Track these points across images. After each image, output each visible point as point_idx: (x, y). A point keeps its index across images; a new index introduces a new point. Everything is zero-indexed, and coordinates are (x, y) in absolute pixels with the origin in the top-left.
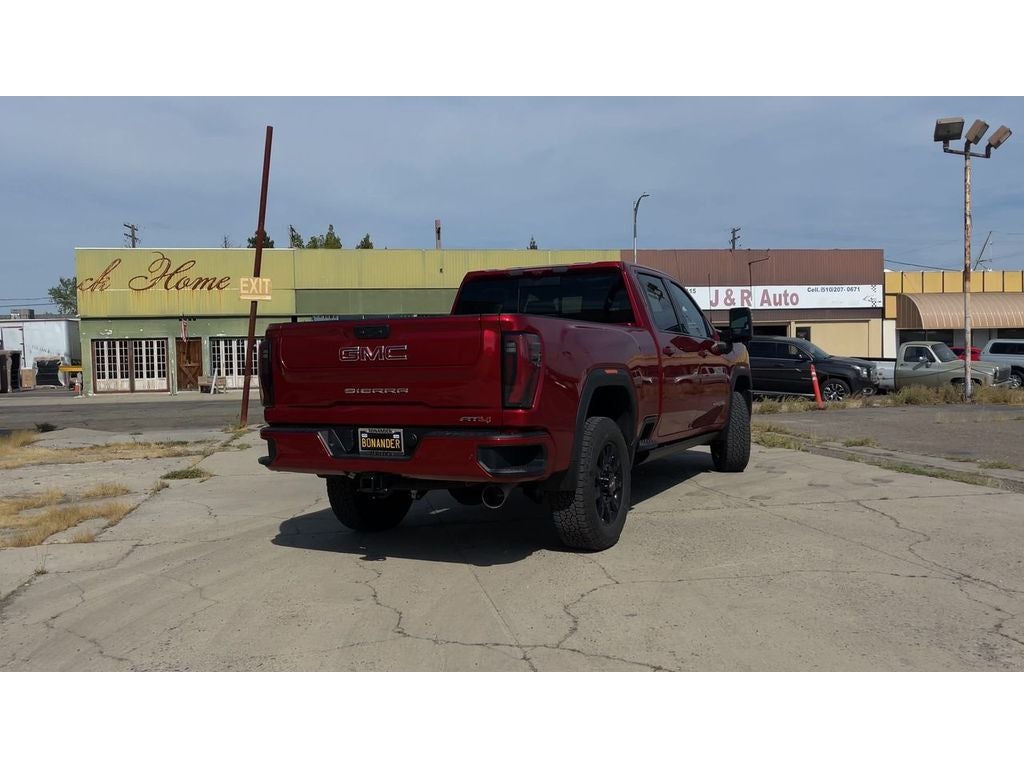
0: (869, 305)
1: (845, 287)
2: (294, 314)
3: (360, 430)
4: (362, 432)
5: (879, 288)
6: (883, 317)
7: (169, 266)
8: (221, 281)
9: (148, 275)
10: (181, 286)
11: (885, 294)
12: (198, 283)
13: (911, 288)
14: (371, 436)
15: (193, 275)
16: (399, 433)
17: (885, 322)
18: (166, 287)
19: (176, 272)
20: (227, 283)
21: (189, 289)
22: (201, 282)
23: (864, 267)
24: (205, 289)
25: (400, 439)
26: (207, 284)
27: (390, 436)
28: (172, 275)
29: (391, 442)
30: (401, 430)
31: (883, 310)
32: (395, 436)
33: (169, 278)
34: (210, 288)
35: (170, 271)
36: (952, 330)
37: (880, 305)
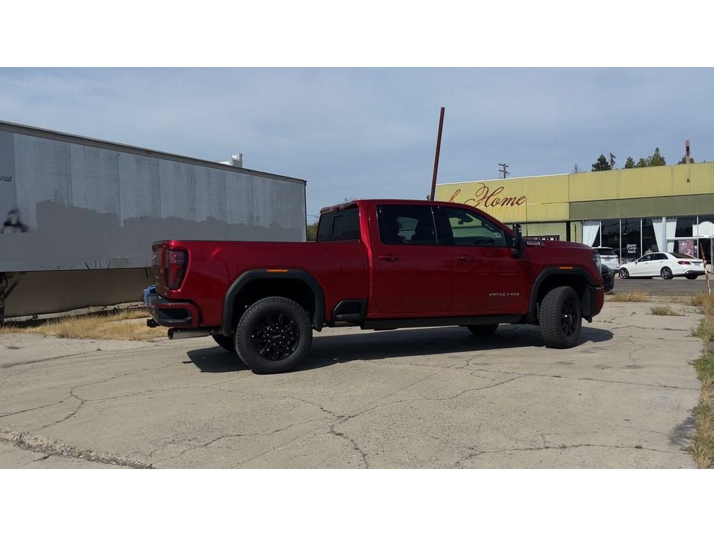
2: (567, 218)
7: (488, 191)
8: (519, 200)
9: (476, 198)
10: (494, 204)
12: (505, 202)
15: (502, 196)
18: (486, 206)
19: (492, 195)
20: (523, 200)
21: (499, 206)
22: (508, 201)
24: (509, 205)
26: (511, 202)
28: (489, 197)
33: (487, 200)
34: (512, 205)
35: (489, 195)
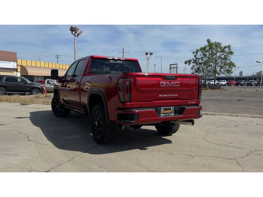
0: (13, 68)
1: (6, 62)
3: (162, 108)
4: (162, 109)
5: (16, 63)
6: (17, 71)
11: (17, 65)
13: (24, 64)
14: (164, 110)
16: (173, 108)
17: (17, 73)
23: (12, 57)
25: (173, 110)
27: (170, 109)
29: (170, 111)
30: (173, 107)
31: (17, 69)
32: (172, 109)
36: (34, 76)
37: (16, 68)
